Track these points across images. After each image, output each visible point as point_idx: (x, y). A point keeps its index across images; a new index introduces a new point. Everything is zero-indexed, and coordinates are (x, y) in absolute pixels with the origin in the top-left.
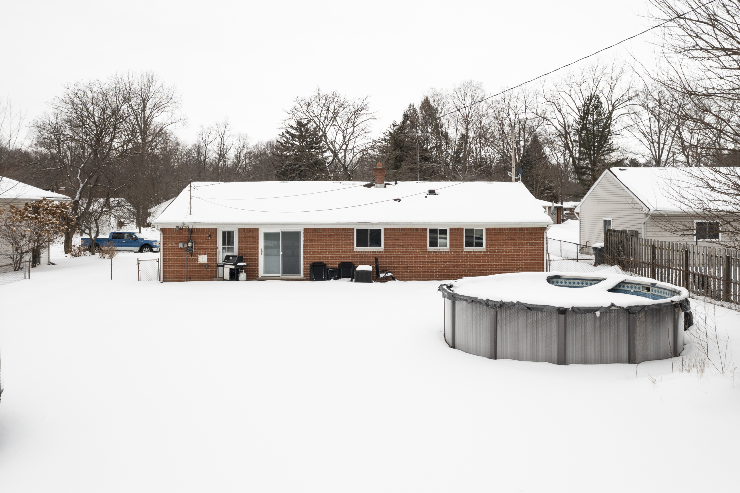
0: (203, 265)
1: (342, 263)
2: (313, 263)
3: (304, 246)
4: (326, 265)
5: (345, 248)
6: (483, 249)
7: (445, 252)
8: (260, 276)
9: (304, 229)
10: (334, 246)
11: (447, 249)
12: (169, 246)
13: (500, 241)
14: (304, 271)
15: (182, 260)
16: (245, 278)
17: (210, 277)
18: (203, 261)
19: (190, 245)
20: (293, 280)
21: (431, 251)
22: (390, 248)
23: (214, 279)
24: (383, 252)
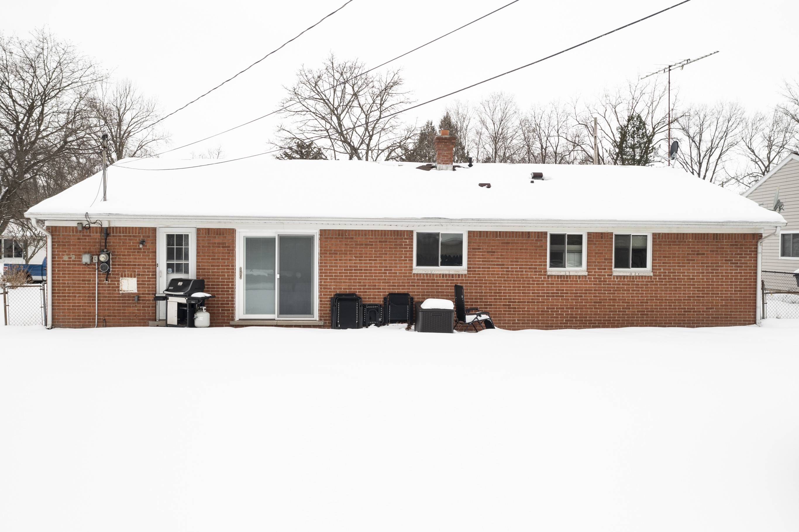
0: (129, 296)
1: (391, 294)
2: (336, 295)
3: (320, 263)
4: (360, 298)
5: (396, 267)
6: (647, 272)
7: (579, 276)
8: (237, 318)
9: (321, 230)
10: (375, 263)
11: (582, 270)
12: (63, 261)
13: (679, 257)
14: (320, 310)
15: (89, 287)
16: (208, 323)
17: (142, 319)
18: (130, 289)
19: (103, 258)
20: (299, 326)
21: (553, 274)
22: (479, 268)
23: (150, 322)
24: (465, 275)
